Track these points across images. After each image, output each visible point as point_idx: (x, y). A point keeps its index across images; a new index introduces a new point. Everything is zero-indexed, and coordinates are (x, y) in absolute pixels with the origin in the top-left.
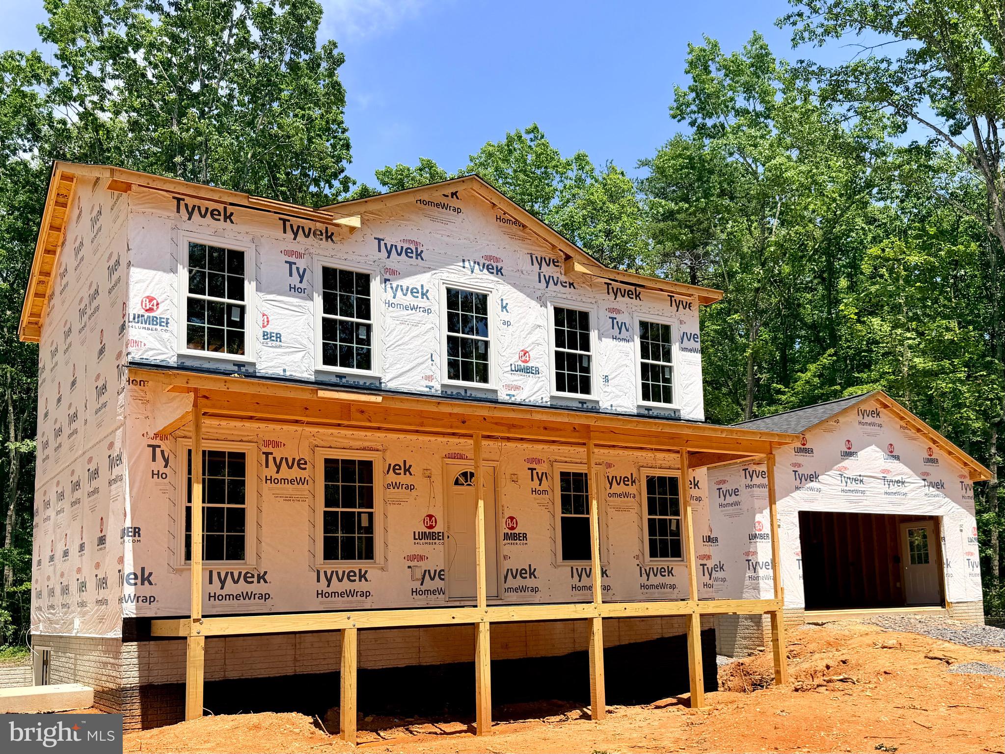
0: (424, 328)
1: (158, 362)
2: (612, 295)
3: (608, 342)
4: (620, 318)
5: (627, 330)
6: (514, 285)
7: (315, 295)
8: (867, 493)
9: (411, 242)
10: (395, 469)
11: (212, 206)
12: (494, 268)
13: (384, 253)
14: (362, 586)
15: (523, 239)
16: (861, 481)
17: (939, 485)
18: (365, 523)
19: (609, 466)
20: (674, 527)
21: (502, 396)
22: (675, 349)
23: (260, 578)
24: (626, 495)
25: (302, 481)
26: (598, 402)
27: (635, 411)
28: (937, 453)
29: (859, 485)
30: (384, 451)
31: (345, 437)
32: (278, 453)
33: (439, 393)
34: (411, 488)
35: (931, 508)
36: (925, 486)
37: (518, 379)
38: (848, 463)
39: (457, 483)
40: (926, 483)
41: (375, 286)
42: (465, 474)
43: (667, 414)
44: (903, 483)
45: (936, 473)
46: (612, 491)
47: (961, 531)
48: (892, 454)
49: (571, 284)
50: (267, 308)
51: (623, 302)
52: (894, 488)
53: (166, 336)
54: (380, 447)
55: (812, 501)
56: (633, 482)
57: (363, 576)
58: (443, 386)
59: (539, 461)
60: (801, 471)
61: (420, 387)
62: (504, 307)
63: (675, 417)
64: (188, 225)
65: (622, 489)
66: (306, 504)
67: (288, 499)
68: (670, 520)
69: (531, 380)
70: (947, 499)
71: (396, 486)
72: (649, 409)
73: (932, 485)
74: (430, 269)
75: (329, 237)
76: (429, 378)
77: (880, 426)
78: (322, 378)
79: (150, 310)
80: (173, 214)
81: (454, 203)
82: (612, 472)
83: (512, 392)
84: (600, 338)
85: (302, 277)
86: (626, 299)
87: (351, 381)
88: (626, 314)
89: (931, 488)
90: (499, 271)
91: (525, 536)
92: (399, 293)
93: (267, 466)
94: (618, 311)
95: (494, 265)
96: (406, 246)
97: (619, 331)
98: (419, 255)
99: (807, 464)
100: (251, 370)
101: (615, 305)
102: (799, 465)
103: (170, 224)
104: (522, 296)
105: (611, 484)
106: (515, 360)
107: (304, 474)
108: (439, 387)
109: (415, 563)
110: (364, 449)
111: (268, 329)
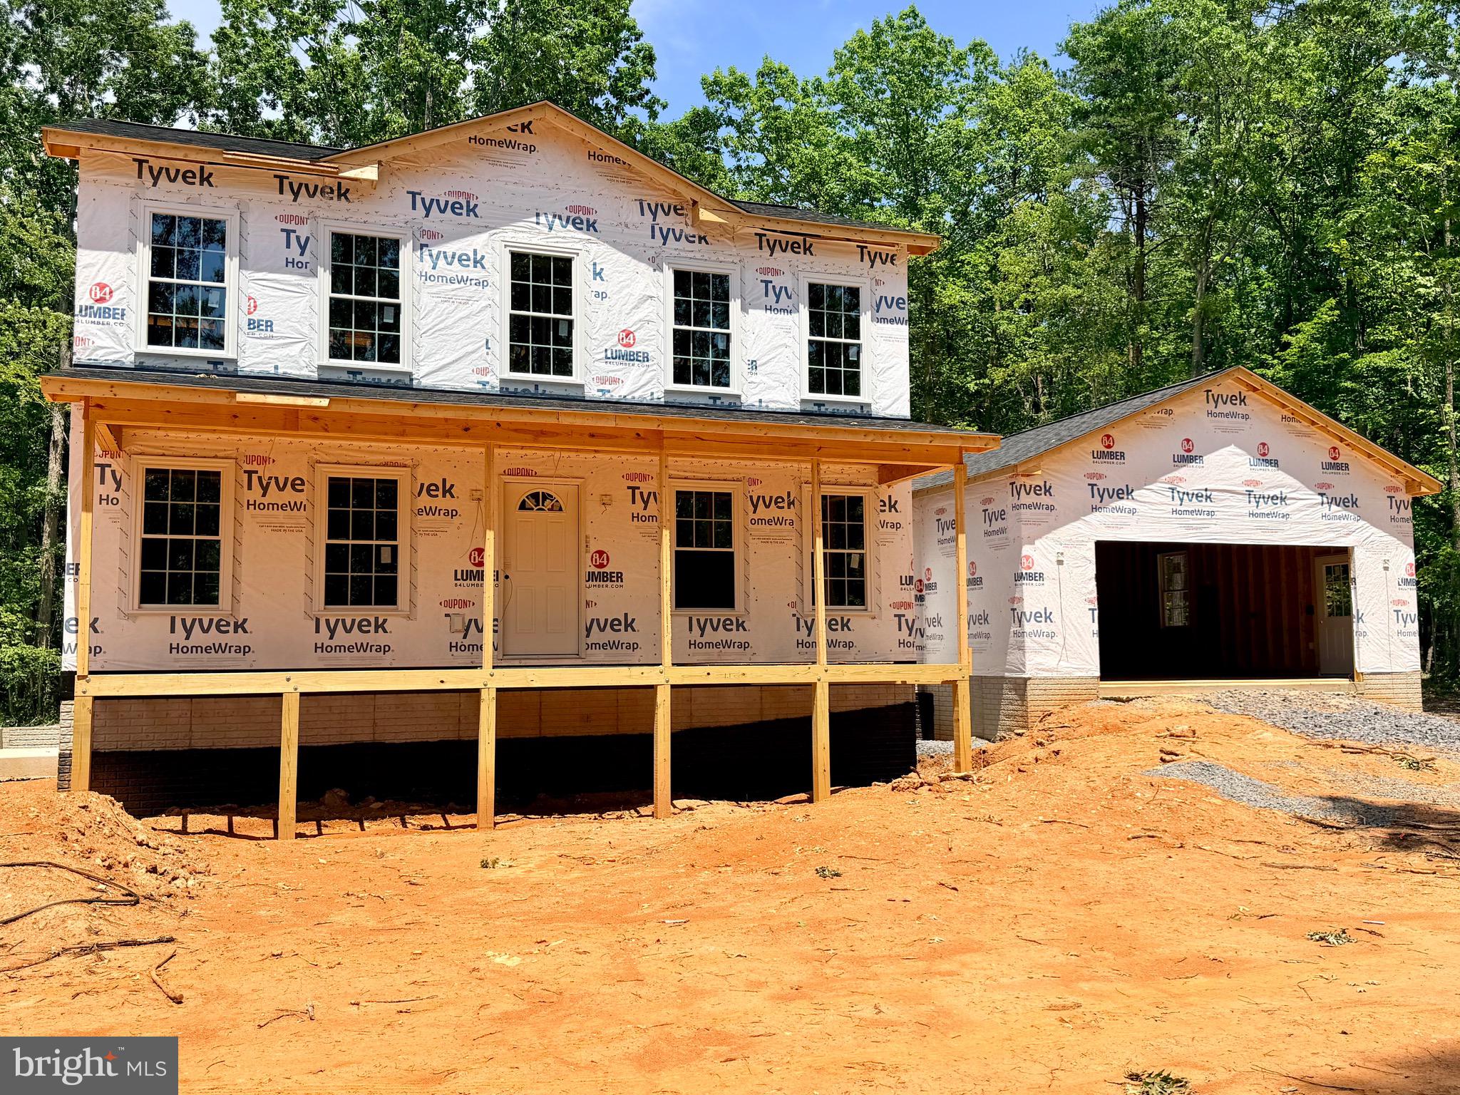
0: (476, 307)
1: (110, 363)
2: (766, 251)
3: (757, 315)
4: (778, 281)
5: (789, 297)
6: (614, 244)
7: (320, 270)
8: (1218, 515)
9: (460, 194)
10: (430, 490)
11: (184, 166)
12: (583, 221)
13: (421, 211)
14: (380, 639)
15: (629, 181)
16: (1208, 497)
17: (1349, 503)
18: (386, 558)
19: (753, 482)
20: (855, 565)
21: (592, 392)
22: (865, 320)
23: (236, 627)
24: (779, 521)
25: (296, 506)
26: (738, 397)
27: (798, 408)
28: (1346, 455)
29: (1204, 503)
30: (415, 467)
31: (359, 450)
32: (265, 471)
33: (497, 391)
34: (452, 514)
35: (1333, 535)
36: (1322, 504)
37: (616, 369)
38: (1186, 471)
39: (523, 506)
40: (1325, 500)
41: (406, 254)
42: (535, 496)
43: (849, 410)
44: (1283, 499)
45: (1342, 484)
46: (756, 517)
47: (1386, 569)
48: (1265, 456)
49: (701, 238)
50: (253, 290)
51: (782, 259)
52: (1265, 508)
53: (120, 330)
54: (409, 462)
55: (1119, 526)
56: (791, 504)
57: (380, 626)
58: (502, 381)
59: (644, 477)
60: (1101, 484)
61: (471, 384)
62: (598, 274)
63: (863, 415)
64: (152, 193)
65: (774, 512)
66: (303, 535)
67: (278, 528)
68: (850, 555)
69: (636, 369)
70: (1362, 523)
71: (431, 511)
72: (819, 404)
73: (1334, 501)
74: (487, 228)
75: (343, 194)
76: (484, 371)
77: (1246, 417)
78: (327, 376)
79: (102, 300)
80: (134, 180)
81: (525, 138)
82: (756, 491)
83: (607, 387)
84: (744, 309)
85: (303, 249)
86: (789, 254)
87: (369, 378)
88: (788, 276)
89: (1334, 507)
90: (591, 226)
91: (620, 576)
92: (441, 262)
93: (250, 488)
94: (776, 272)
95: (584, 218)
96: (452, 200)
97: (776, 298)
98: (471, 210)
99: (1112, 474)
100: (231, 368)
101: (771, 264)
102: (1100, 476)
103: (129, 192)
104: (625, 258)
105: (755, 507)
106: (613, 344)
107: (300, 498)
108: (497, 383)
109: (456, 610)
110: (386, 465)
111: (255, 316)
